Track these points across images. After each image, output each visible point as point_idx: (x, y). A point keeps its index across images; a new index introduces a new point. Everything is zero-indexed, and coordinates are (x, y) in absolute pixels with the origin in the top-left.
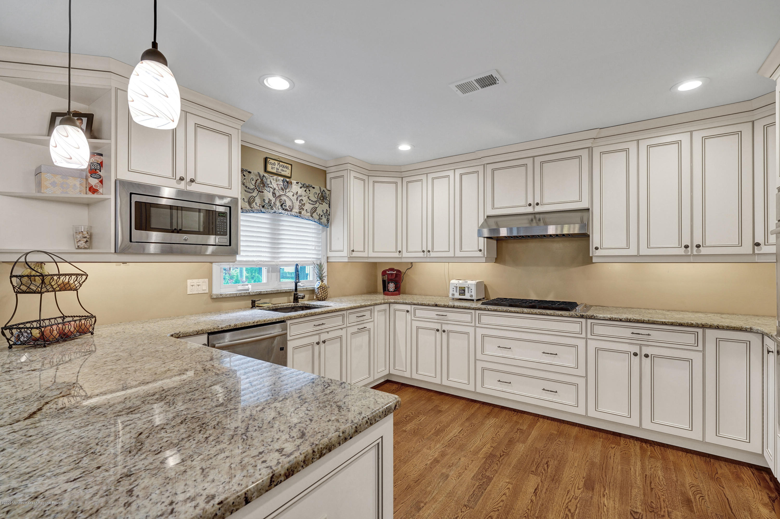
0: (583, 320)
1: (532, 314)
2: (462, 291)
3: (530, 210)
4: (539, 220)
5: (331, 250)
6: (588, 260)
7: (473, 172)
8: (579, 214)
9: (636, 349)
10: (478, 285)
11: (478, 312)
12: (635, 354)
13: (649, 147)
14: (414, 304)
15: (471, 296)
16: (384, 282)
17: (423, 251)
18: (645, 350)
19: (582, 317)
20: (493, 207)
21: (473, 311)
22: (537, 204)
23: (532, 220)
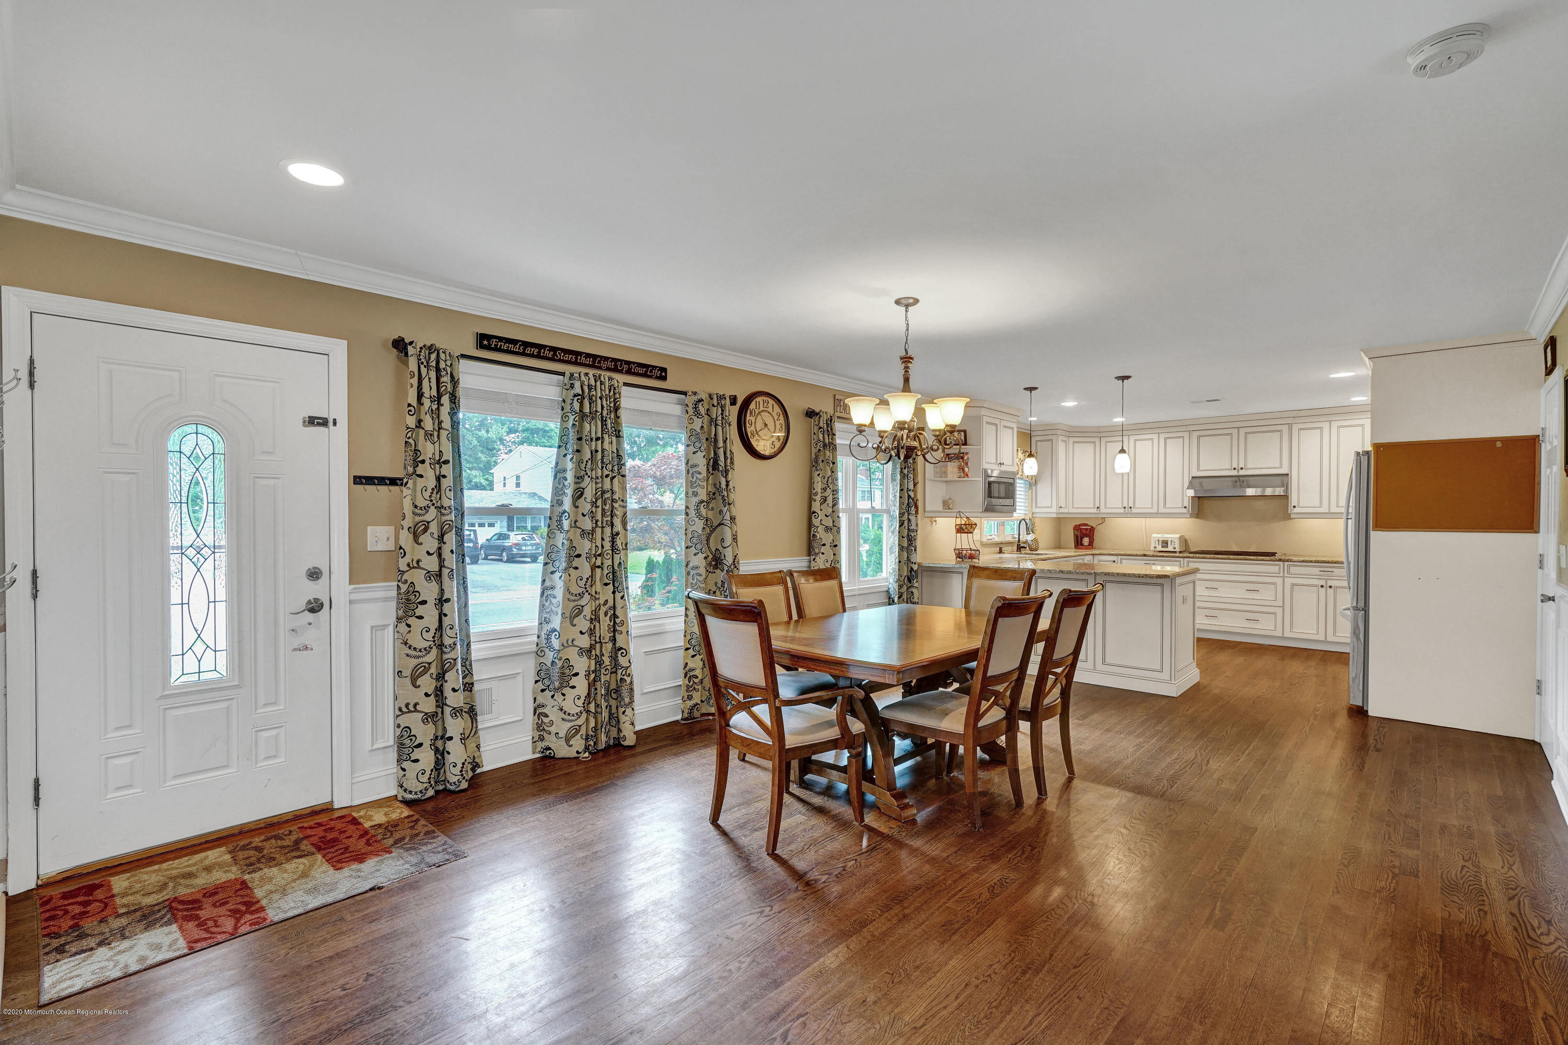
0: (1281, 563)
1: (1237, 559)
2: (1165, 543)
3: (1235, 473)
4: (1243, 481)
5: (1036, 507)
6: (1287, 517)
7: (1181, 437)
8: (1280, 478)
9: (1323, 583)
10: (1181, 538)
11: (1186, 559)
12: (1322, 586)
13: (1339, 427)
14: (1121, 555)
15: (1175, 548)
16: (1076, 537)
17: (1125, 508)
18: (1330, 583)
19: (1280, 560)
20: (1198, 469)
21: (1182, 559)
22: (1242, 469)
23: (1236, 482)
